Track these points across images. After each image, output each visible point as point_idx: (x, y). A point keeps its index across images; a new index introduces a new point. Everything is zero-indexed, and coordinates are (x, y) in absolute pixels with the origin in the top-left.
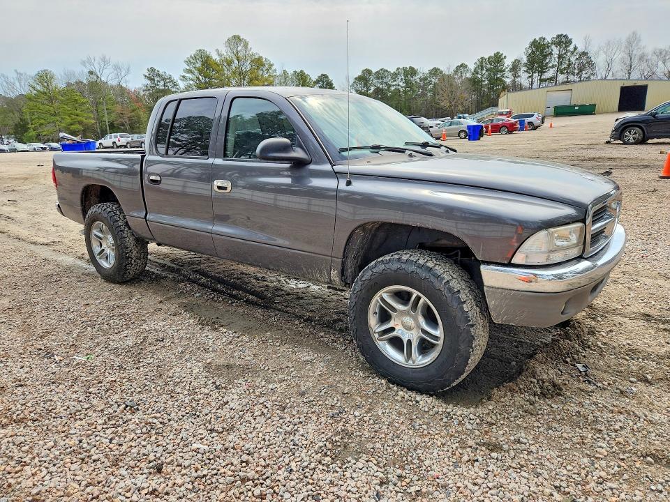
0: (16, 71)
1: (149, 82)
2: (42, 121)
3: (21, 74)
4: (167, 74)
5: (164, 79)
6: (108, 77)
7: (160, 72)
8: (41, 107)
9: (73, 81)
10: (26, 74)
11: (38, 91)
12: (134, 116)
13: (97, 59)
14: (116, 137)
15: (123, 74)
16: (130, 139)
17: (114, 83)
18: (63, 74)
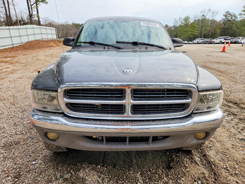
0: (179, 17)
1: (224, 17)
2: (182, 34)
3: (180, 18)
4: (234, 13)
5: (232, 16)
6: (209, 17)
7: (231, 13)
8: (182, 29)
9: (196, 19)
10: (182, 18)
11: (184, 24)
12: (214, 32)
13: (207, 10)
14: (199, 40)
15: (215, 15)
16: (204, 41)
17: (211, 19)
18: (193, 17)
